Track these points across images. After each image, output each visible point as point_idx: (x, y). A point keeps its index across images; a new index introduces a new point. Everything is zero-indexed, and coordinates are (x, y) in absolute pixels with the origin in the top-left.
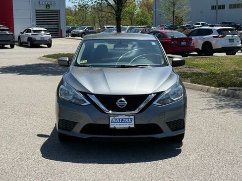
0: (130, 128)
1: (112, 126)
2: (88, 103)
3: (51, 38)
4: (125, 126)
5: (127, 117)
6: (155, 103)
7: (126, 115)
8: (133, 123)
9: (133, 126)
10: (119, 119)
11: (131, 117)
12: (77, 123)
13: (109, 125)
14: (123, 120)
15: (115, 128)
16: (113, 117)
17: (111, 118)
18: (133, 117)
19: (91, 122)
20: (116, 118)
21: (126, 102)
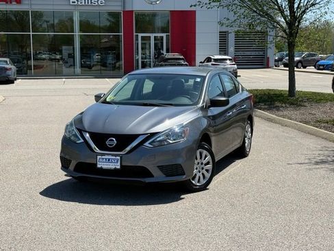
0: (115, 169)
1: (99, 166)
2: (82, 141)
3: (236, 70)
4: (111, 166)
5: (114, 157)
6: (147, 144)
7: (113, 155)
8: (119, 164)
9: (119, 167)
10: (106, 159)
11: (118, 158)
13: (96, 164)
14: (109, 159)
15: (101, 168)
16: (100, 157)
17: (99, 157)
18: (119, 158)
20: (103, 157)
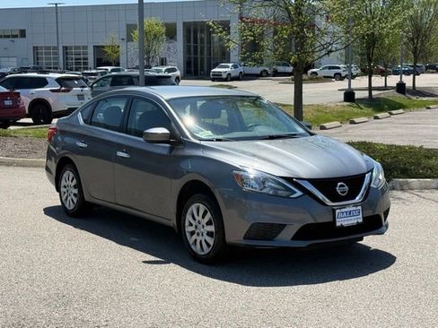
0: (358, 224)
1: (338, 224)
2: (299, 193)
4: (353, 221)
5: (355, 208)
7: (354, 205)
8: (361, 216)
9: (361, 220)
10: (346, 213)
11: (358, 208)
12: (285, 225)
13: (334, 223)
14: (350, 212)
15: (342, 227)
17: (337, 211)
18: (360, 208)
19: (311, 221)
20: (343, 210)
21: (347, 187)
